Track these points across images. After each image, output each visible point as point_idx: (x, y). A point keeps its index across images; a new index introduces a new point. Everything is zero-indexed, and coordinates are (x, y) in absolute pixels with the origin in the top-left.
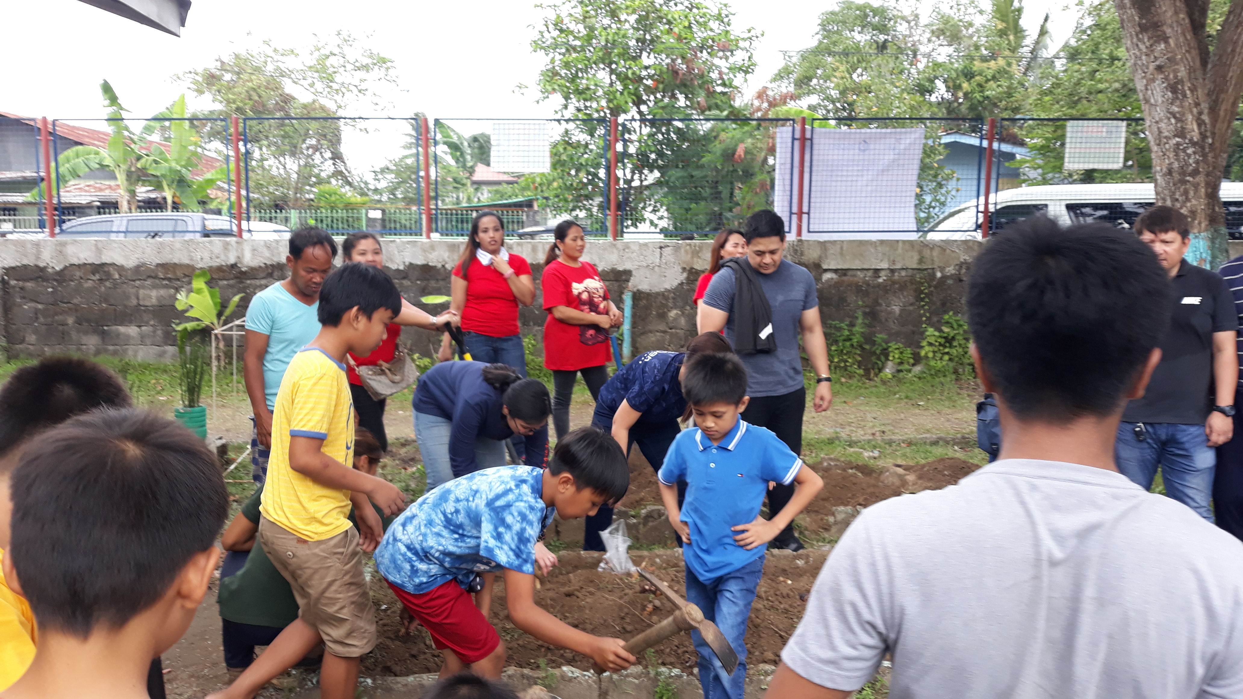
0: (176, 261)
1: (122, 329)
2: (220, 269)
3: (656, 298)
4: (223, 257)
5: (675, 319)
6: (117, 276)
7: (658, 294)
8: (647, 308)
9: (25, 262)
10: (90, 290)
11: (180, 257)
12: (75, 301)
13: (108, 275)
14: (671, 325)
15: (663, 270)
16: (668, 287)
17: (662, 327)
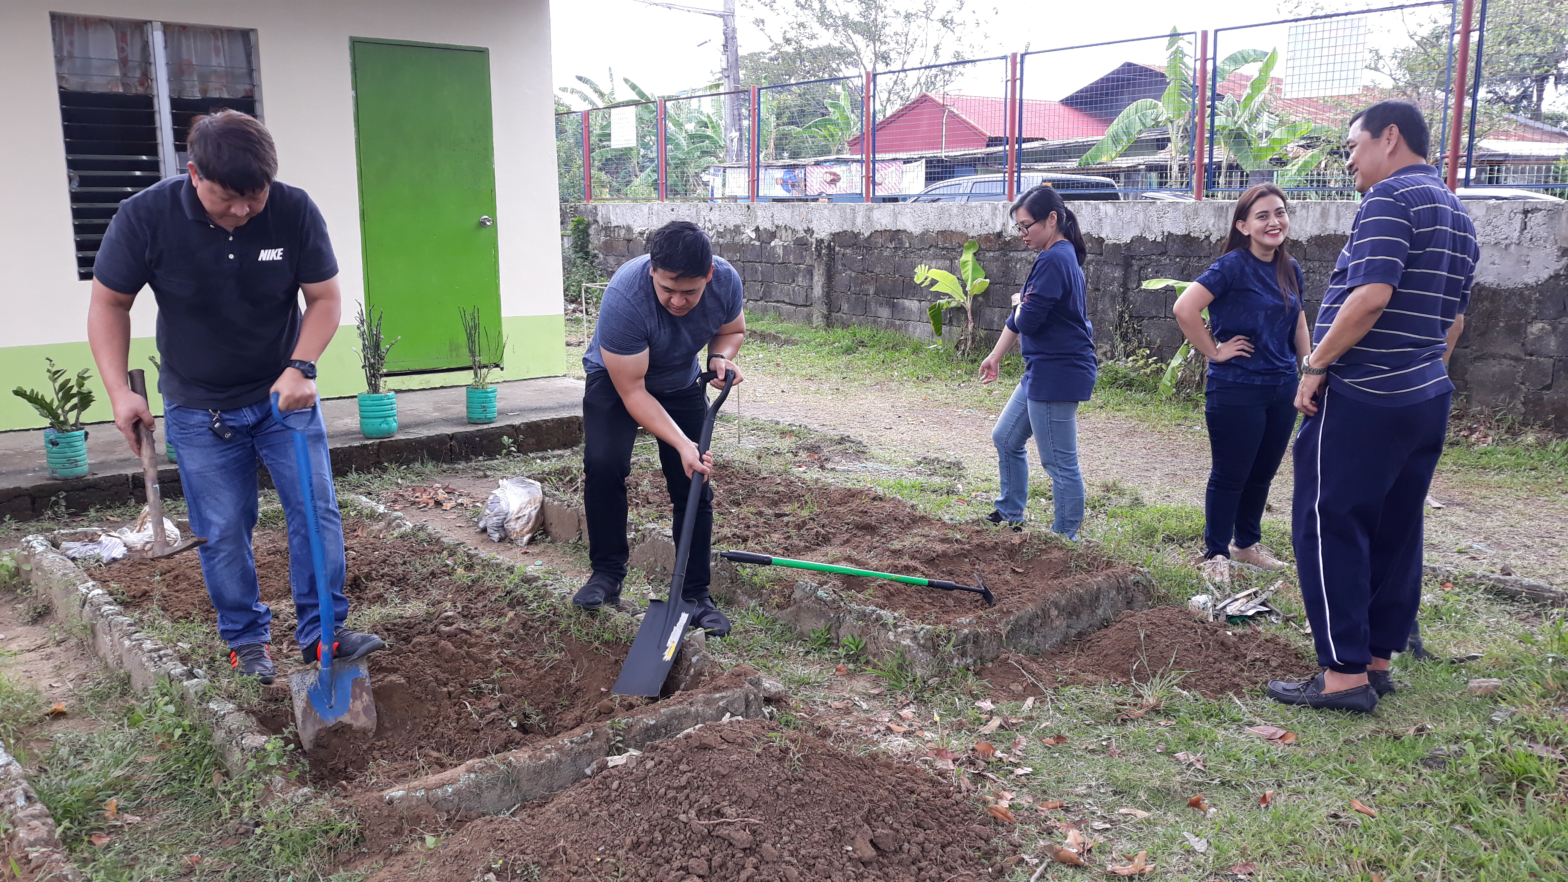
0: (952, 228)
1: (907, 303)
2: (987, 238)
3: (1508, 298)
4: (990, 225)
5: (1539, 338)
6: (907, 245)
7: (1512, 292)
8: (1491, 316)
9: (845, 228)
10: (887, 258)
11: (956, 225)
12: (877, 270)
13: (901, 242)
14: (1529, 348)
15: (1525, 251)
16: (1531, 281)
17: (1514, 350)
